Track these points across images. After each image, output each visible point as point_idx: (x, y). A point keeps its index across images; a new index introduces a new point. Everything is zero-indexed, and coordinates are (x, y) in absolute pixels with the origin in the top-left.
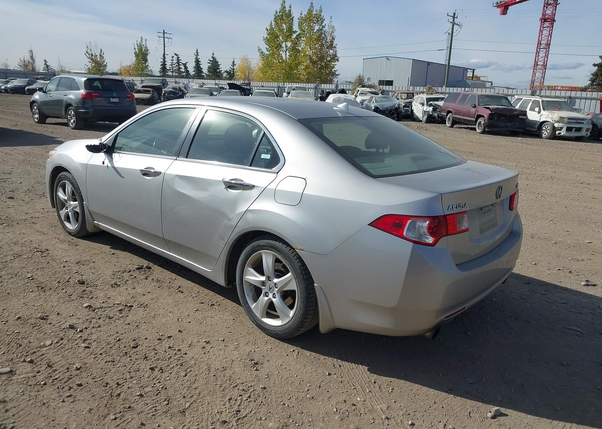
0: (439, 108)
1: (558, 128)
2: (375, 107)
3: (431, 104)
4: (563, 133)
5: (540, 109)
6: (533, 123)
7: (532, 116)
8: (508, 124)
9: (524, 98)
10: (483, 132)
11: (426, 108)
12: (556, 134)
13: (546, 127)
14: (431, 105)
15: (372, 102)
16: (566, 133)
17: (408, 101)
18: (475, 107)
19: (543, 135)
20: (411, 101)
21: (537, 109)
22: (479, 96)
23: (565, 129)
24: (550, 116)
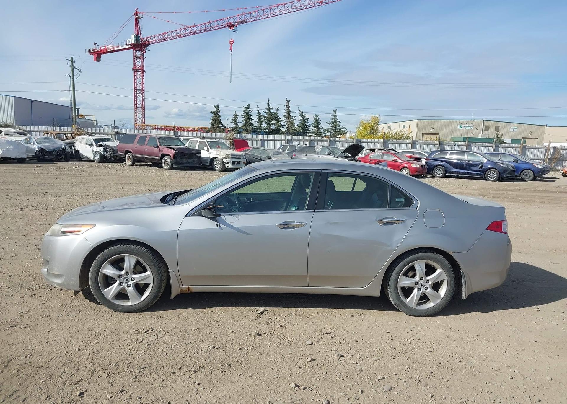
0: (109, 148)
1: (226, 162)
2: (39, 148)
3: (101, 144)
4: (230, 166)
5: (208, 148)
6: (205, 159)
7: (204, 154)
8: (189, 161)
9: (190, 140)
10: (171, 168)
11: (95, 148)
12: (226, 167)
13: (217, 162)
14: (101, 146)
15: (32, 143)
16: (232, 166)
17: (68, 142)
18: (158, 147)
19: (216, 168)
20: (72, 142)
21: (205, 148)
22: (158, 138)
23: (230, 163)
24: (218, 153)
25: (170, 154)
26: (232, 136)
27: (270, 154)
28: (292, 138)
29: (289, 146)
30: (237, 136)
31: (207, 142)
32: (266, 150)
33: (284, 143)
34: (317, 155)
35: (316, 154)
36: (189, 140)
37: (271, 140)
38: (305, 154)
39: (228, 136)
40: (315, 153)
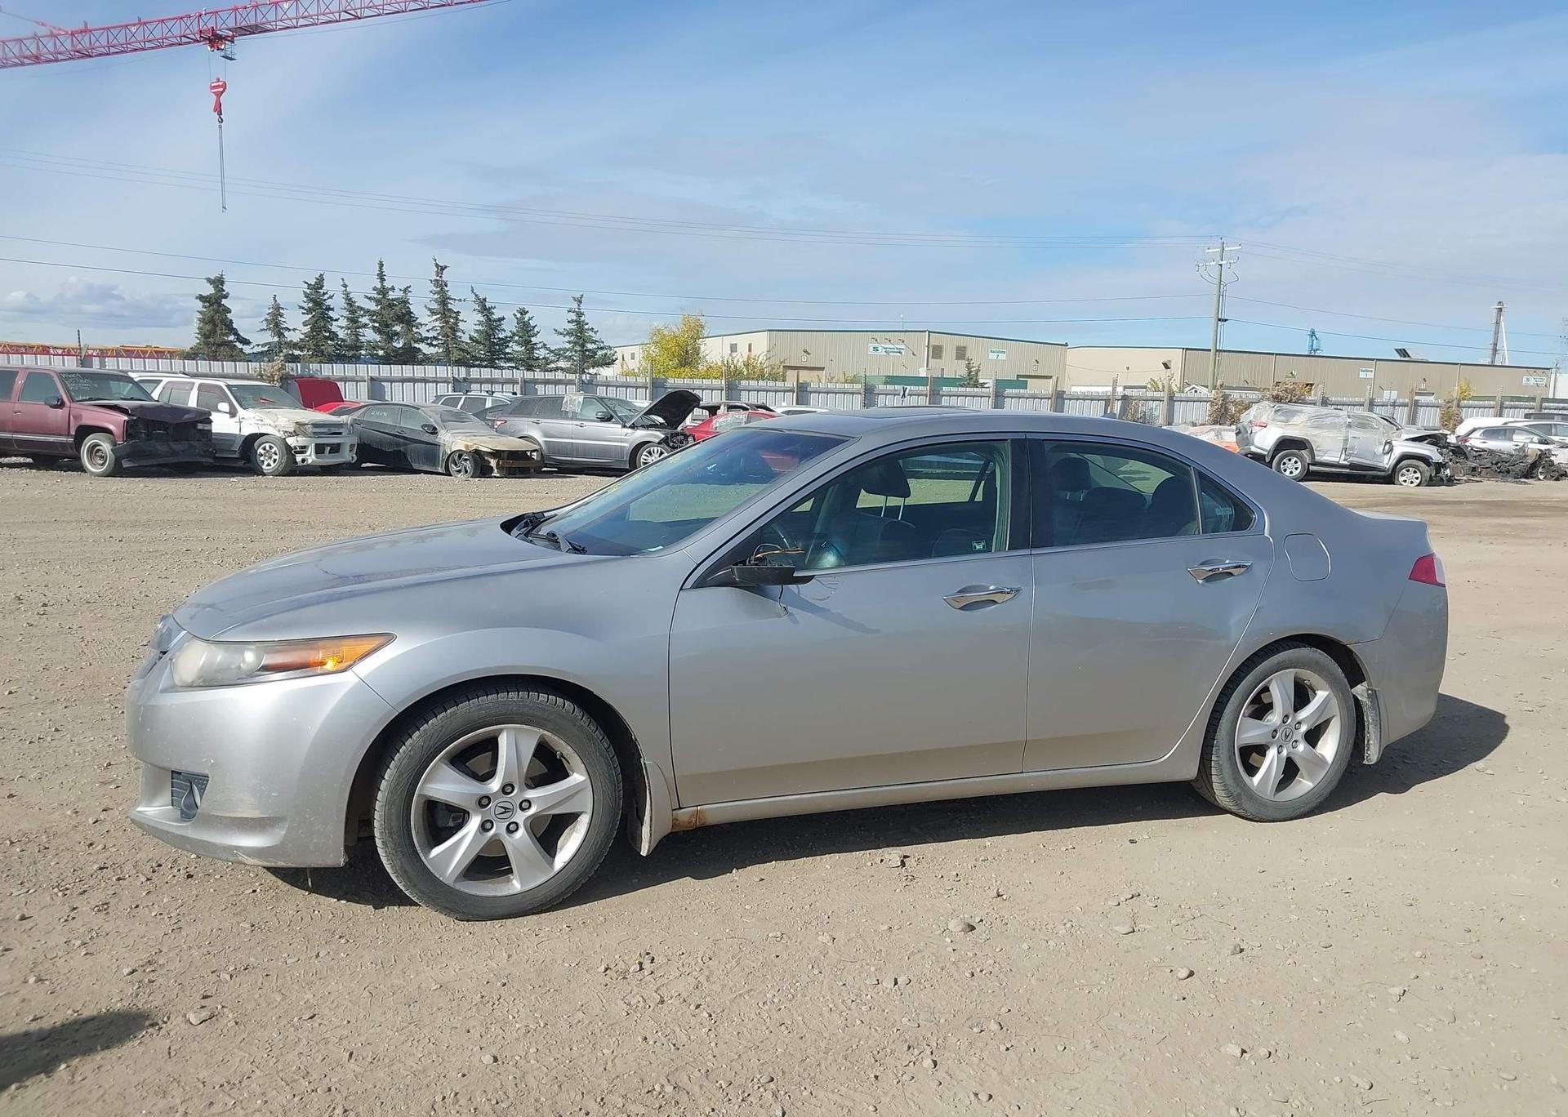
1: (295, 448)
4: (311, 457)
5: (231, 405)
6: (228, 439)
7: (221, 424)
8: (177, 447)
9: (165, 380)
10: (117, 471)
12: (296, 463)
13: (268, 448)
16: (317, 458)
18: (62, 405)
19: (264, 467)
21: (224, 406)
22: (60, 375)
23: (311, 450)
24: (267, 421)
25: (111, 427)
26: (279, 370)
27: (432, 420)
28: (468, 373)
29: (464, 397)
30: (295, 369)
31: (228, 386)
32: (418, 409)
33: (445, 390)
34: (571, 422)
35: (567, 418)
36: (161, 381)
37: (403, 380)
38: (535, 420)
39: (265, 370)
40: (564, 415)
